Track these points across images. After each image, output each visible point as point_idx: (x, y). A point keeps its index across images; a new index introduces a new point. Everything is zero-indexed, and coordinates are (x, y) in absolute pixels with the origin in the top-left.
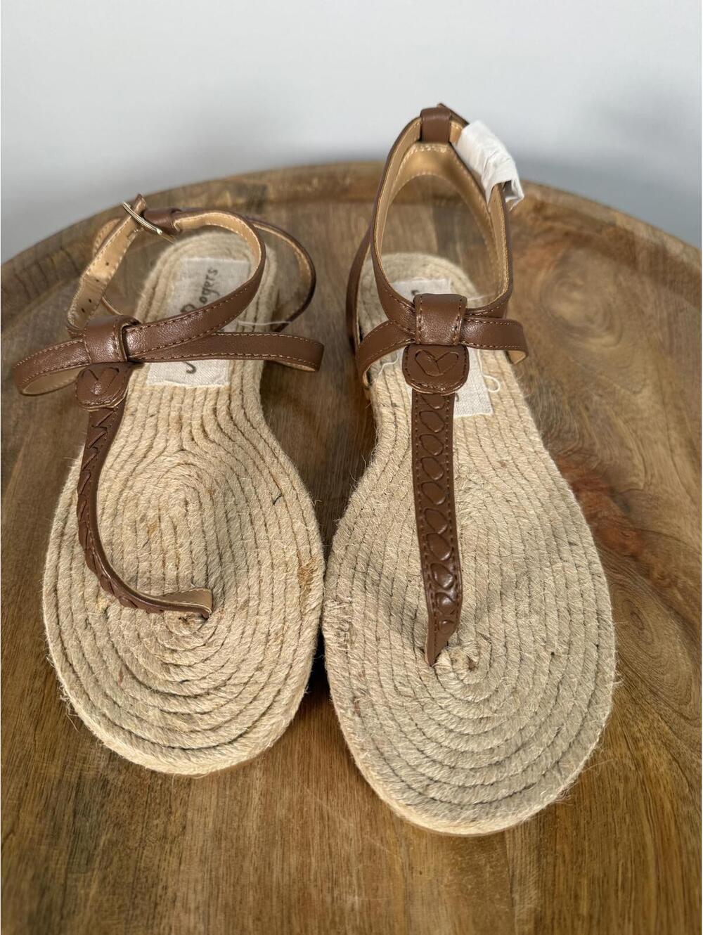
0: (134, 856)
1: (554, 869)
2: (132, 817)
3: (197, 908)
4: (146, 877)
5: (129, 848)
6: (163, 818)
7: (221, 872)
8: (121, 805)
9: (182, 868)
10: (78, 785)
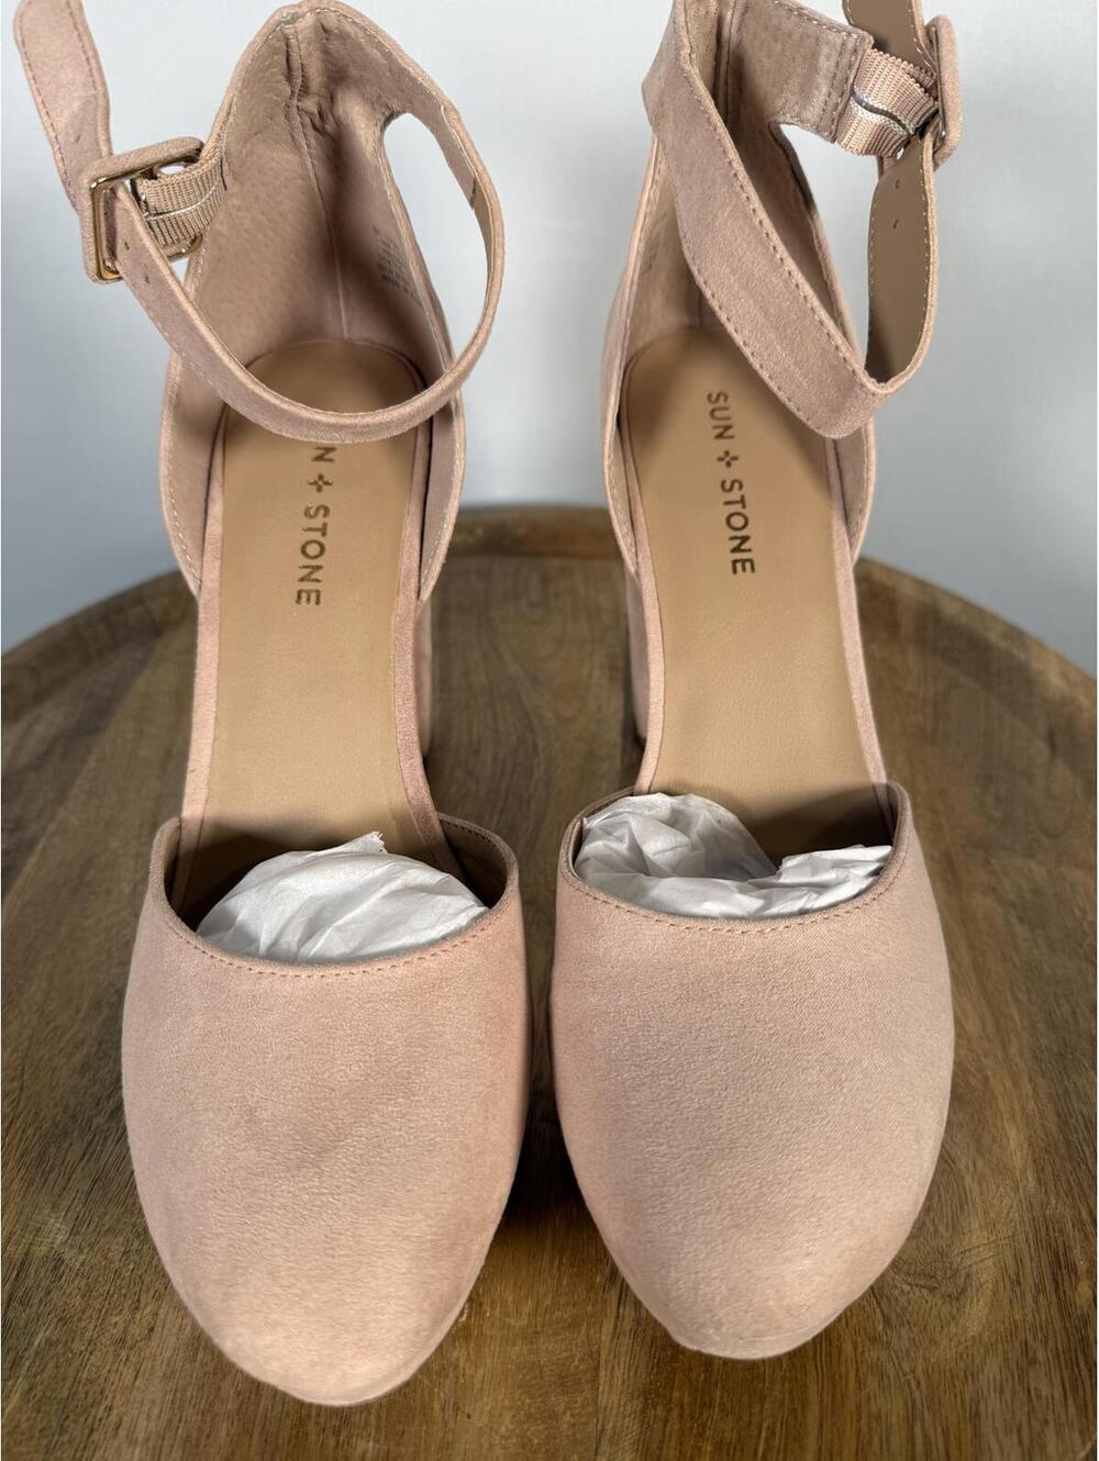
0: (76, 1363)
1: (665, 1426)
2: (84, 1311)
3: (147, 1440)
4: (87, 1393)
5: (72, 1351)
6: (126, 1314)
7: (189, 1394)
8: (74, 1293)
9: (137, 1383)
10: (23, 1263)
